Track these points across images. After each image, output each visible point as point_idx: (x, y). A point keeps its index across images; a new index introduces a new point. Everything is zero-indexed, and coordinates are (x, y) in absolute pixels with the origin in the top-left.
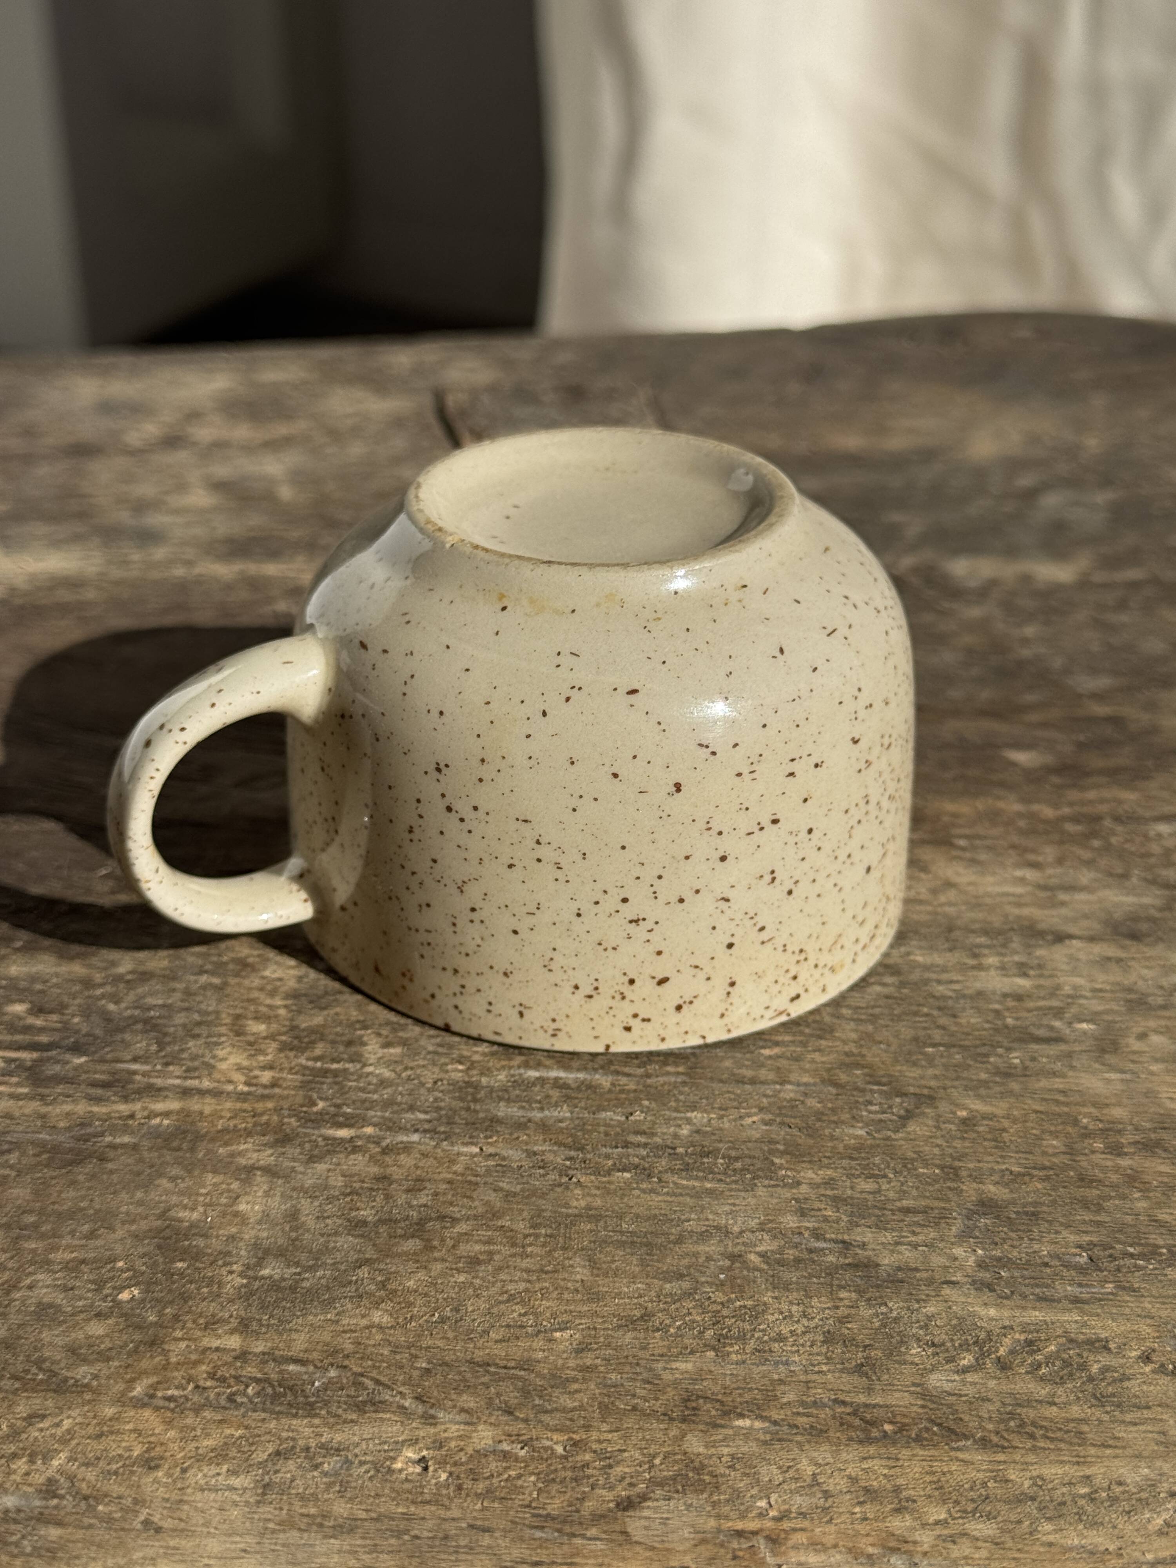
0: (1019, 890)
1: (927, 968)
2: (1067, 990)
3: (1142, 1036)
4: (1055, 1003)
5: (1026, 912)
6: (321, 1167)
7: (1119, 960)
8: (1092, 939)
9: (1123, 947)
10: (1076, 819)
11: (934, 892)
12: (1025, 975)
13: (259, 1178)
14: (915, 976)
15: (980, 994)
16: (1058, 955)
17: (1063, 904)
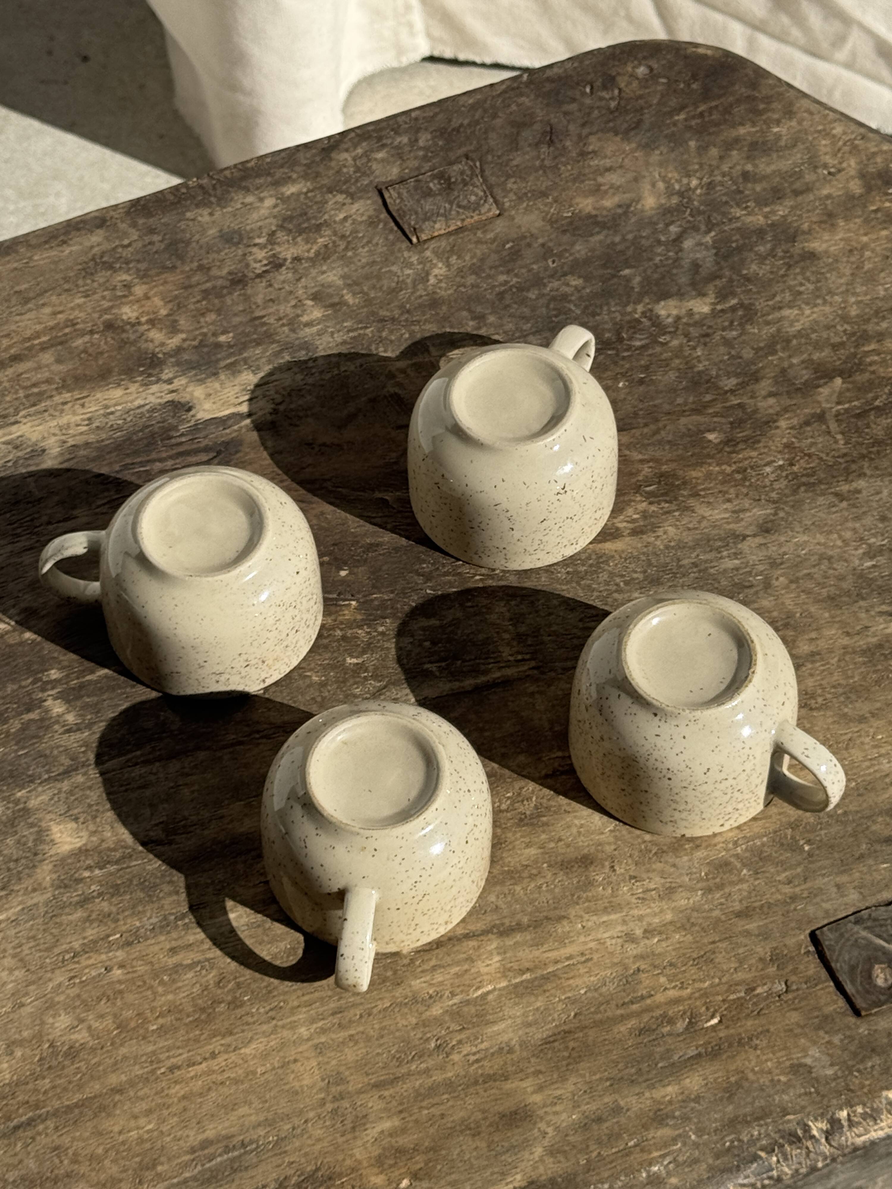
0: (727, 515)
1: (706, 561)
2: (751, 562)
3: (777, 579)
4: (748, 569)
5: (731, 526)
6: (553, 688)
7: (765, 544)
8: (754, 536)
9: (765, 538)
10: (738, 472)
11: (699, 522)
12: (737, 558)
13: (537, 696)
14: (702, 567)
15: (725, 570)
16: (744, 546)
17: (742, 519)
